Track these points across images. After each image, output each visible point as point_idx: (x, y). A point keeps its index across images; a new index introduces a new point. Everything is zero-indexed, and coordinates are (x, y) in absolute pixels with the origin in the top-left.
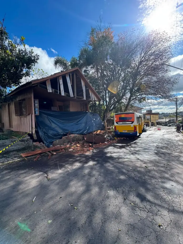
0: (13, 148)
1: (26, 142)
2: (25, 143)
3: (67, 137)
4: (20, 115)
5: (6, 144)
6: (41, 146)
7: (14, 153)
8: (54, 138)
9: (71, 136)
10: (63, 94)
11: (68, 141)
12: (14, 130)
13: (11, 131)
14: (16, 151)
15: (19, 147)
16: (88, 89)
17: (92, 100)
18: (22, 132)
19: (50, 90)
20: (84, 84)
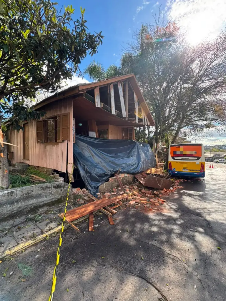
0: (44, 201)
1: (63, 188)
2: (61, 190)
3: (116, 178)
4: (44, 142)
5: (33, 193)
6: (84, 194)
7: (46, 208)
8: (101, 180)
9: (120, 177)
10: (114, 112)
11: (116, 184)
12: (30, 164)
13: (27, 165)
14: (47, 206)
15: (52, 198)
16: (140, 107)
17: (144, 124)
18: (47, 168)
19: (98, 104)
20: (137, 101)
